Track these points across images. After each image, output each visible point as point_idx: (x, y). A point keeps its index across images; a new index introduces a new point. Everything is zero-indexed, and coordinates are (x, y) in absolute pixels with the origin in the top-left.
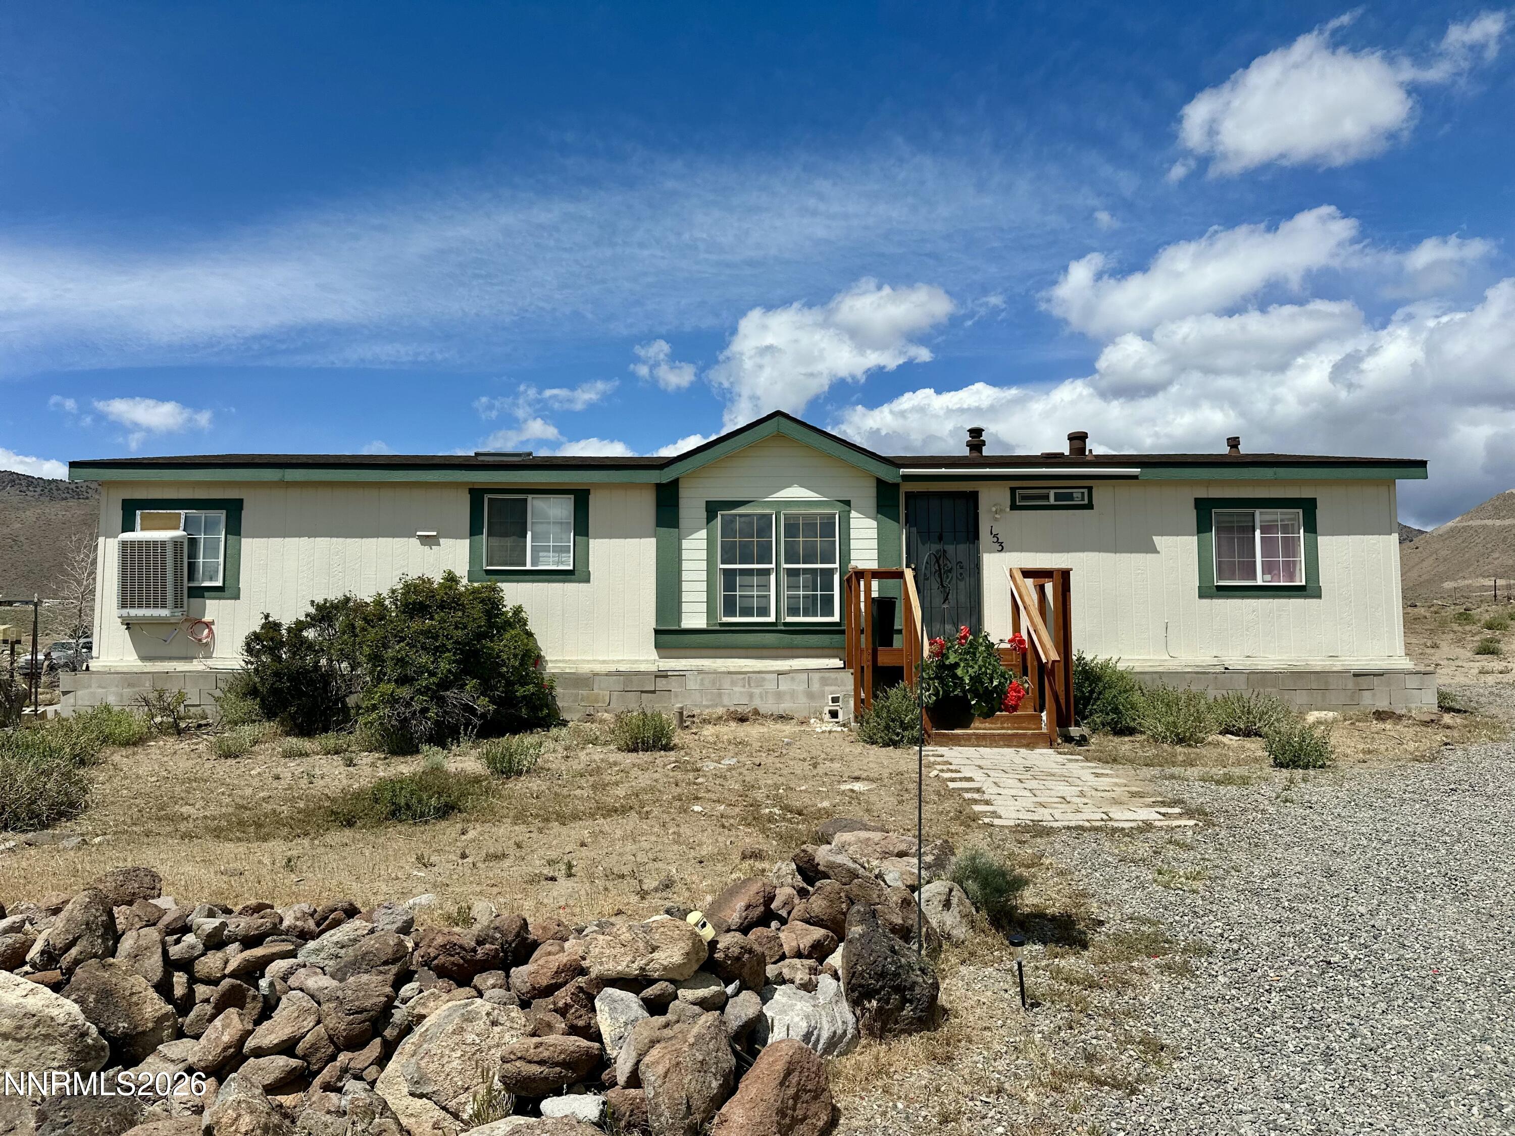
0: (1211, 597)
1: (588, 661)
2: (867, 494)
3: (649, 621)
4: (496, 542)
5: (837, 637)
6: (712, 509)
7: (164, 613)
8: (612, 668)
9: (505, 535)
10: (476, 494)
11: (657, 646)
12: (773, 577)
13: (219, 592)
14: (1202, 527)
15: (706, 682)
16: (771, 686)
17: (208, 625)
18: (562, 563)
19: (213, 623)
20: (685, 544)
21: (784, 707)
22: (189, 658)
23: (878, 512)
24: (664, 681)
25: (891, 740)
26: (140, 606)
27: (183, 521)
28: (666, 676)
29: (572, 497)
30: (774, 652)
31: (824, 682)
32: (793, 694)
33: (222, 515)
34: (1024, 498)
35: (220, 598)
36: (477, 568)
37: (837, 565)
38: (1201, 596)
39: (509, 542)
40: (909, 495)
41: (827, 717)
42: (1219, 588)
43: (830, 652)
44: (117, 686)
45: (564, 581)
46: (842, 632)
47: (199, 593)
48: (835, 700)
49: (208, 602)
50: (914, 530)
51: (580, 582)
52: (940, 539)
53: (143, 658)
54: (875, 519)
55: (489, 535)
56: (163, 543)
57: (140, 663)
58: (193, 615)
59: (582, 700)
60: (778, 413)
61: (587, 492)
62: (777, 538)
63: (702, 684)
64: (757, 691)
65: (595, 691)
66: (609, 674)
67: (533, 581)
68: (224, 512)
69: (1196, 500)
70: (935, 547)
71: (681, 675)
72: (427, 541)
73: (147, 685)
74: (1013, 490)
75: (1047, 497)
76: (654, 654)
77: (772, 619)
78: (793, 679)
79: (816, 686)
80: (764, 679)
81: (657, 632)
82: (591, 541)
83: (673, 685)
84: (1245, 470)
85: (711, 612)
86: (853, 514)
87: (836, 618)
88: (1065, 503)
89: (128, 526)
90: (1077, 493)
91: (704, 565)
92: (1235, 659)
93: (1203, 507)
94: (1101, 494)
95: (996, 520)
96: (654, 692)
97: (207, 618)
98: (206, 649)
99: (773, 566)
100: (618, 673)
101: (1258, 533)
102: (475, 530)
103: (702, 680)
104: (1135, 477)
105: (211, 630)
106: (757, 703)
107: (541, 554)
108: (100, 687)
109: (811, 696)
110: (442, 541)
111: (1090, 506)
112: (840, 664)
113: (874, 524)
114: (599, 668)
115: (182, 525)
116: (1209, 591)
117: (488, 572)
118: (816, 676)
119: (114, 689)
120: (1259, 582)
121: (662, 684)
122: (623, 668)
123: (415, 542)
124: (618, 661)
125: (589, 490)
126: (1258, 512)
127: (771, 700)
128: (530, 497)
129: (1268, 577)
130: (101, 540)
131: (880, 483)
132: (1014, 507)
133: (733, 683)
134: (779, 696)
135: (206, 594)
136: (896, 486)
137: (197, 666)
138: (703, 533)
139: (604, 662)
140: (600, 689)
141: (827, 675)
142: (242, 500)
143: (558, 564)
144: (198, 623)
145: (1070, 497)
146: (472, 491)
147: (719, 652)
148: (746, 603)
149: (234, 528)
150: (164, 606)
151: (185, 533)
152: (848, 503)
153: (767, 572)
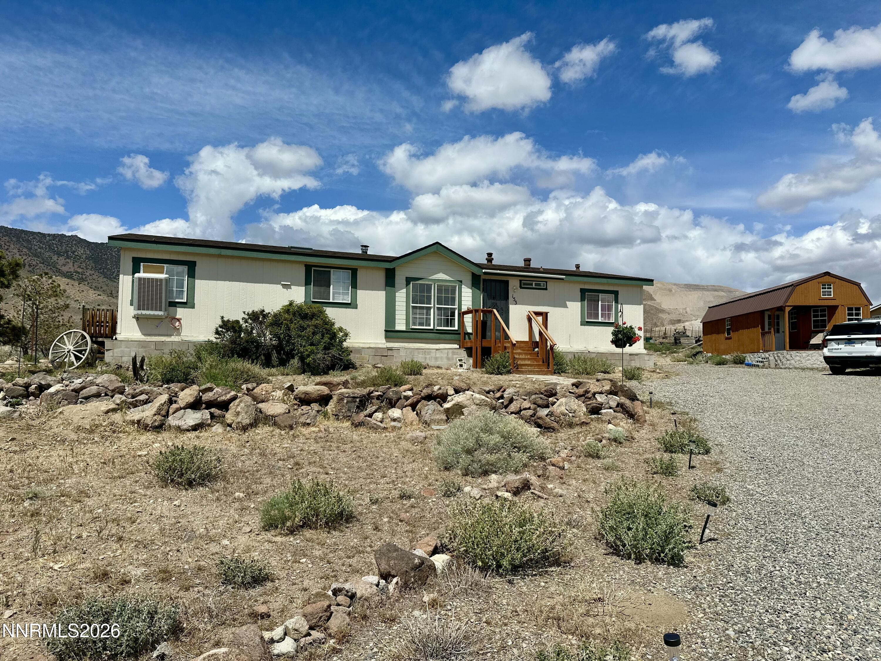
0: (585, 325)
1: (357, 343)
2: (468, 279)
3: (382, 326)
4: (317, 288)
5: (457, 336)
6: (408, 280)
7: (160, 313)
8: (368, 346)
9: (321, 286)
10: (308, 268)
11: (386, 337)
12: (432, 310)
13: (184, 305)
14: (582, 300)
15: (408, 353)
16: (433, 355)
17: (179, 320)
18: (345, 300)
19: (181, 319)
20: (397, 294)
21: (438, 363)
22: (170, 335)
23: (472, 286)
24: (391, 352)
25: (499, 372)
26: (148, 309)
27: (165, 270)
28: (392, 350)
29: (350, 271)
30: (432, 341)
31: (453, 353)
32: (442, 358)
33: (185, 268)
34: (524, 284)
35: (185, 308)
36: (308, 300)
37: (457, 307)
38: (581, 325)
39: (322, 289)
40: (484, 280)
41: (459, 367)
42: (587, 322)
43: (454, 342)
44: (135, 347)
45: (346, 308)
46: (459, 334)
47: (173, 304)
48: (460, 360)
49: (178, 309)
50: (486, 294)
51: (353, 308)
52: (494, 298)
53: (145, 335)
54: (472, 289)
55: (313, 286)
56: (161, 280)
57: (143, 337)
58: (172, 315)
59: (357, 359)
60: (437, 243)
61: (357, 270)
62: (434, 293)
63: (406, 353)
64: (428, 356)
65: (363, 355)
66: (368, 348)
67: (333, 307)
68: (187, 267)
69: (581, 289)
70: (493, 301)
71: (398, 349)
72: (285, 286)
73: (152, 347)
74: (521, 281)
75: (532, 285)
76: (384, 341)
77: (432, 327)
78: (442, 352)
79: (450, 355)
80: (431, 352)
81: (386, 331)
82: (358, 291)
83: (395, 353)
84: (598, 279)
85: (407, 324)
86: (463, 286)
87: (456, 328)
88: (538, 288)
89: (136, 270)
90: (542, 283)
91: (405, 304)
92: (591, 349)
93: (583, 291)
94: (550, 284)
95: (515, 292)
96: (386, 356)
97: (177, 317)
98: (177, 331)
99: (432, 305)
100: (370, 348)
101: (600, 302)
102: (307, 283)
103: (406, 351)
104: (563, 279)
105: (180, 323)
106: (428, 361)
107: (335, 295)
108: (127, 347)
109: (448, 359)
110: (292, 287)
111: (546, 289)
112: (458, 347)
113: (471, 291)
114: (362, 345)
115: (165, 272)
116: (584, 323)
117: (313, 302)
118: (451, 351)
119: (134, 349)
120: (600, 321)
121: (390, 353)
122: (372, 346)
123: (280, 286)
124: (370, 343)
125: (357, 269)
126: (600, 294)
127: (433, 360)
128: (332, 270)
129: (603, 319)
130: (121, 276)
131: (473, 275)
132: (521, 287)
133: (419, 353)
134: (436, 359)
135: (177, 305)
136: (480, 276)
137: (175, 338)
138: (404, 290)
139: (364, 343)
140: (365, 354)
141: (455, 351)
142: (195, 262)
143: (343, 300)
144: (174, 319)
145: (539, 285)
146: (306, 265)
147: (410, 340)
148: (421, 321)
149: (192, 275)
150: (160, 310)
151: (167, 276)
152: (461, 282)
153: (430, 308)
